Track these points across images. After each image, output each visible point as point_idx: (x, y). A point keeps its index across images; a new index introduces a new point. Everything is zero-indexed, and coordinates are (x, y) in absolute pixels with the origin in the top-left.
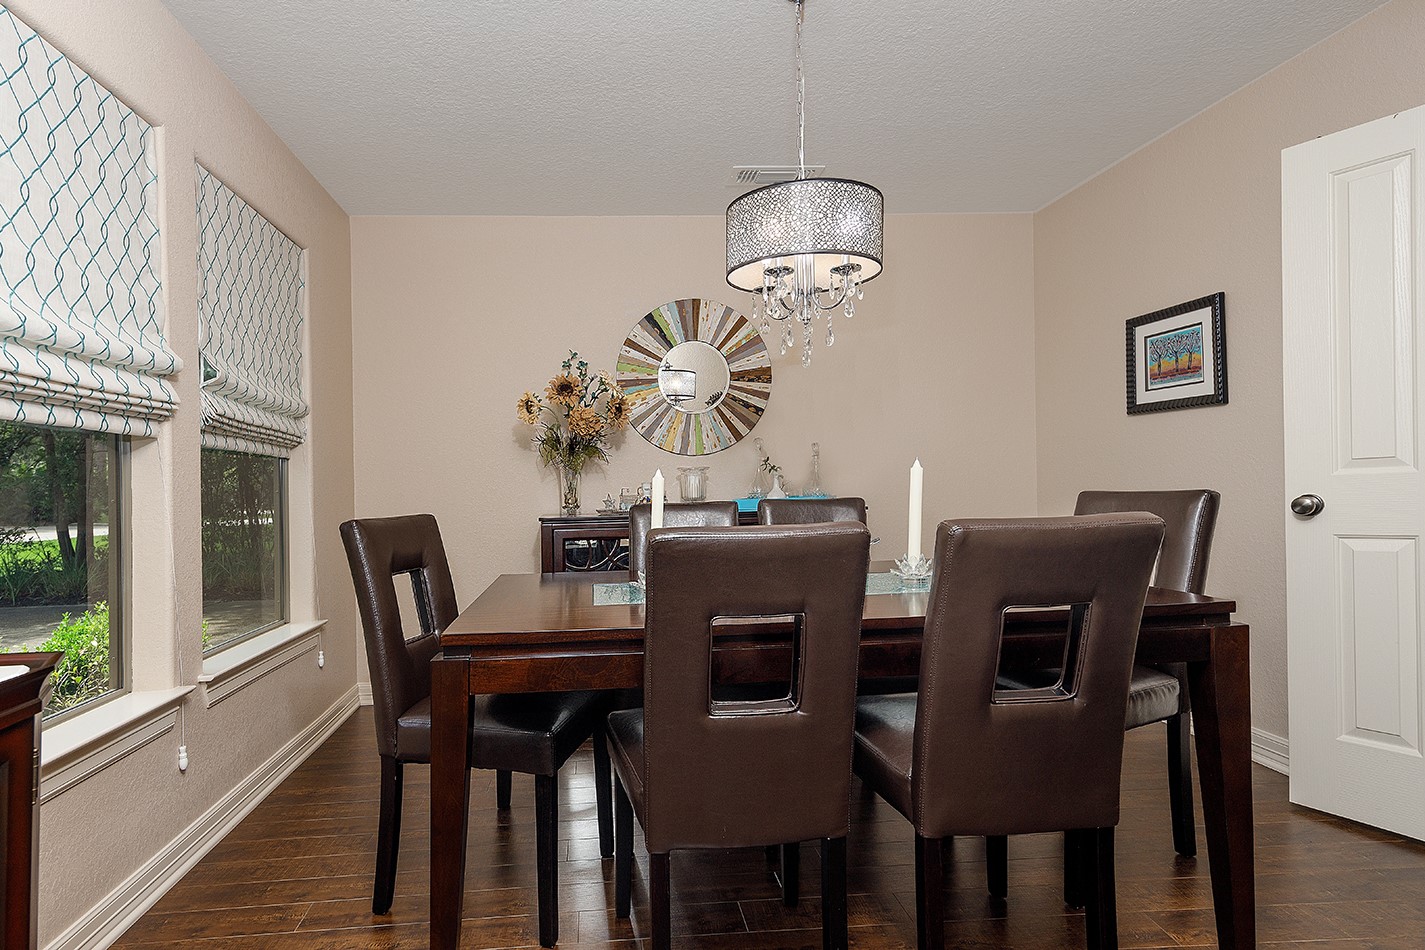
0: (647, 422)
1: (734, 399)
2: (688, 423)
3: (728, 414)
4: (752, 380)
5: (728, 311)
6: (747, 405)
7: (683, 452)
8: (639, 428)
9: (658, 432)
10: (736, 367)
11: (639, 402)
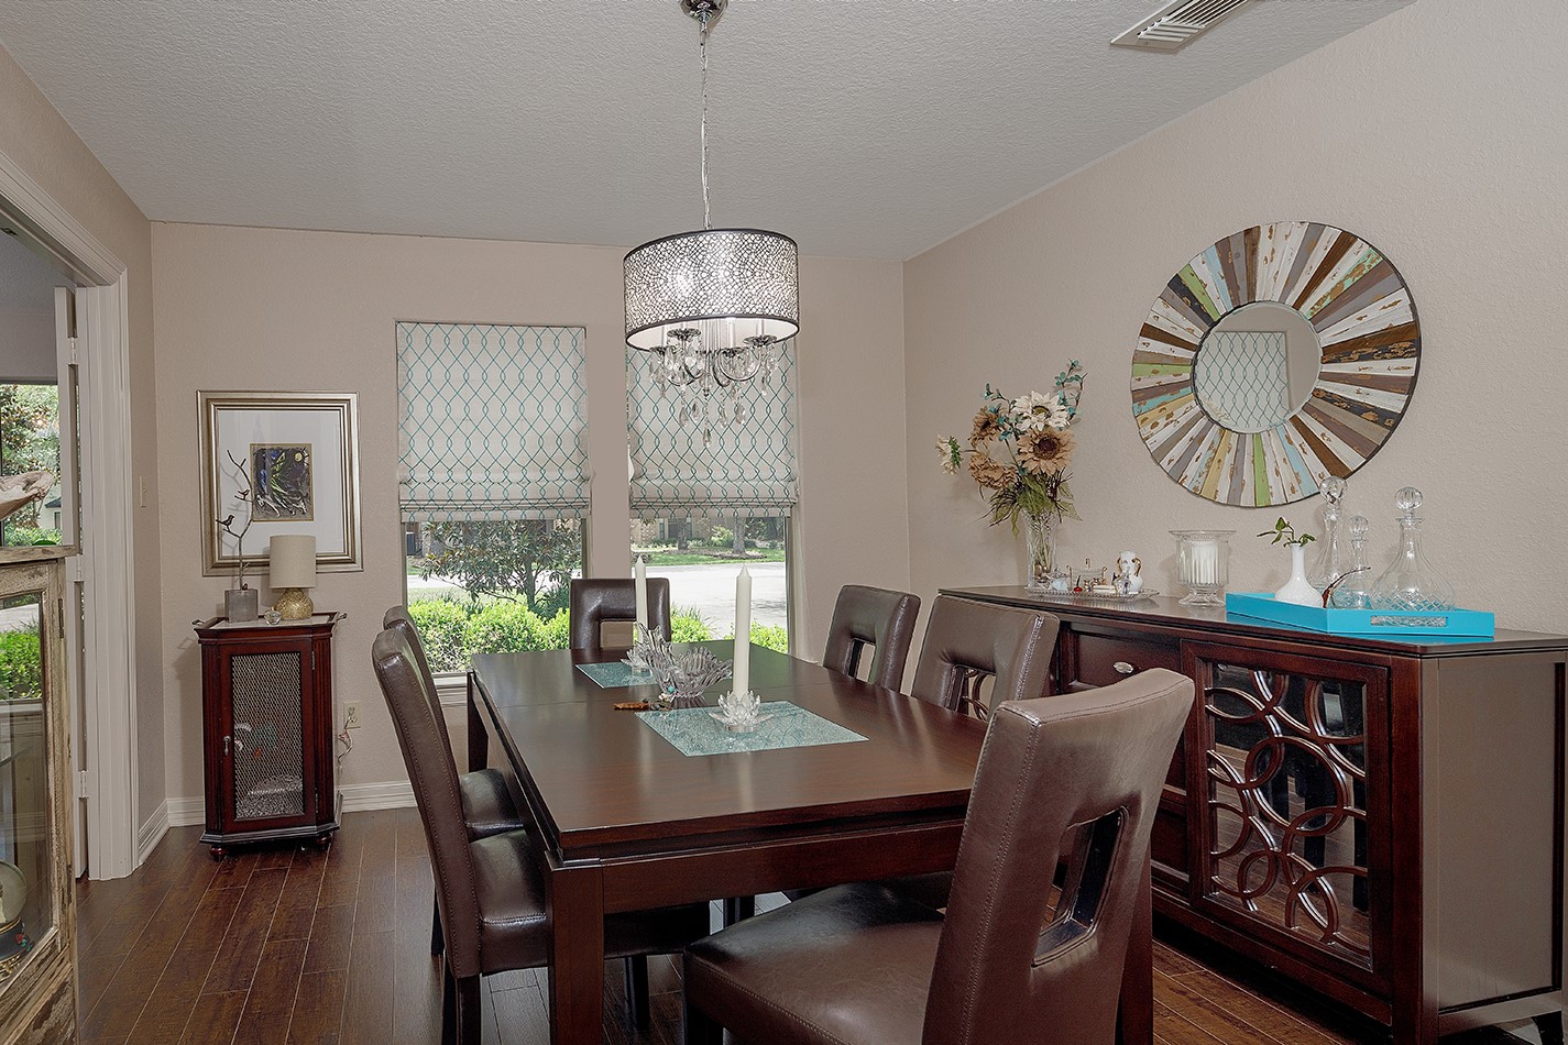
0: (1176, 452)
1: (1330, 398)
2: (1240, 452)
3: (1317, 429)
4: (1369, 357)
5: (1315, 230)
6: (1358, 409)
7: (1233, 502)
8: (1164, 463)
9: (1193, 468)
10: (1332, 335)
11: (1162, 422)
